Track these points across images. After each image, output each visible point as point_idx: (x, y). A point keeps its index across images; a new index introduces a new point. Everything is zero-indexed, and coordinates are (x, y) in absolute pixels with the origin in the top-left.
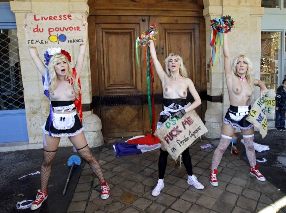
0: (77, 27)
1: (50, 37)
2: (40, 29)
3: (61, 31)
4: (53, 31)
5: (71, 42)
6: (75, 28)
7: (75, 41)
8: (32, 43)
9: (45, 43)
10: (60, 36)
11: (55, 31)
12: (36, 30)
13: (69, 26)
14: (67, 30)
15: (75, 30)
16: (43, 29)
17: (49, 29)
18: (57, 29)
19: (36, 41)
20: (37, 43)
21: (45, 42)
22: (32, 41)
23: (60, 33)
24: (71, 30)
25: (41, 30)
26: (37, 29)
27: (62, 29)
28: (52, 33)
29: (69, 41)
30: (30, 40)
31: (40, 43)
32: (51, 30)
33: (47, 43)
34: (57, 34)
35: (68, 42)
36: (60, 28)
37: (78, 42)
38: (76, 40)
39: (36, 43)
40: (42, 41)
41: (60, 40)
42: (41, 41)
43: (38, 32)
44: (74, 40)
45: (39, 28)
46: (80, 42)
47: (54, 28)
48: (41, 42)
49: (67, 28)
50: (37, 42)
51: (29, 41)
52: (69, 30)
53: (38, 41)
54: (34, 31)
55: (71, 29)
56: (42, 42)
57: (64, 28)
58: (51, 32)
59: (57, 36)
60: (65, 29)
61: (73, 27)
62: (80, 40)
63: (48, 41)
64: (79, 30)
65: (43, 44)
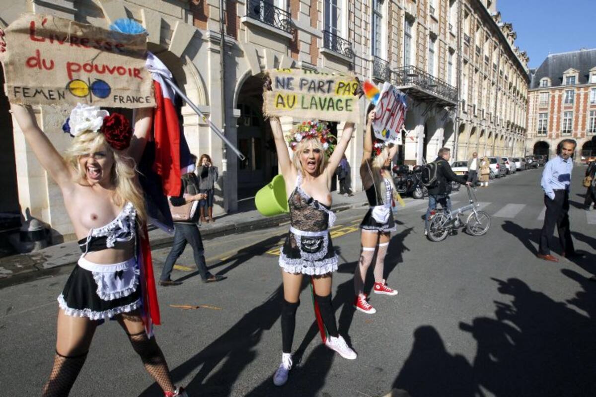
0: (135, 70)
1: (70, 83)
2: (44, 61)
3: (98, 71)
4: (78, 70)
6: (130, 70)
7: (130, 100)
8: (25, 96)
9: (60, 99)
10: (94, 83)
11: (82, 71)
12: (34, 62)
13: (117, 66)
14: (111, 72)
15: (130, 74)
16: (52, 63)
17: (69, 65)
18: (88, 68)
19: (35, 92)
20: (38, 95)
21: (59, 94)
22: (26, 91)
23: (94, 76)
24: (121, 74)
25: (48, 65)
26: (37, 59)
27: (100, 69)
28: (75, 75)
29: (118, 98)
30: (19, 88)
31: (47, 98)
32: (74, 67)
33: (64, 98)
34: (89, 79)
35: (115, 99)
36: (96, 66)
37: (137, 102)
38: (133, 98)
39: (34, 96)
40: (51, 91)
41: (95, 94)
42: (49, 91)
43: (40, 68)
44: (128, 97)
45: (42, 58)
46: (142, 102)
47: (82, 64)
48: (47, 95)
49: (111, 68)
50: (39, 93)
51: (17, 90)
52: (116, 72)
53: (42, 91)
54: (28, 63)
55: (122, 71)
56: (50, 95)
57: (105, 68)
58: (74, 71)
59: (88, 84)
60: (106, 70)
61: (127, 67)
62: (142, 98)
63: (65, 93)
64: (139, 77)
65: (53, 99)
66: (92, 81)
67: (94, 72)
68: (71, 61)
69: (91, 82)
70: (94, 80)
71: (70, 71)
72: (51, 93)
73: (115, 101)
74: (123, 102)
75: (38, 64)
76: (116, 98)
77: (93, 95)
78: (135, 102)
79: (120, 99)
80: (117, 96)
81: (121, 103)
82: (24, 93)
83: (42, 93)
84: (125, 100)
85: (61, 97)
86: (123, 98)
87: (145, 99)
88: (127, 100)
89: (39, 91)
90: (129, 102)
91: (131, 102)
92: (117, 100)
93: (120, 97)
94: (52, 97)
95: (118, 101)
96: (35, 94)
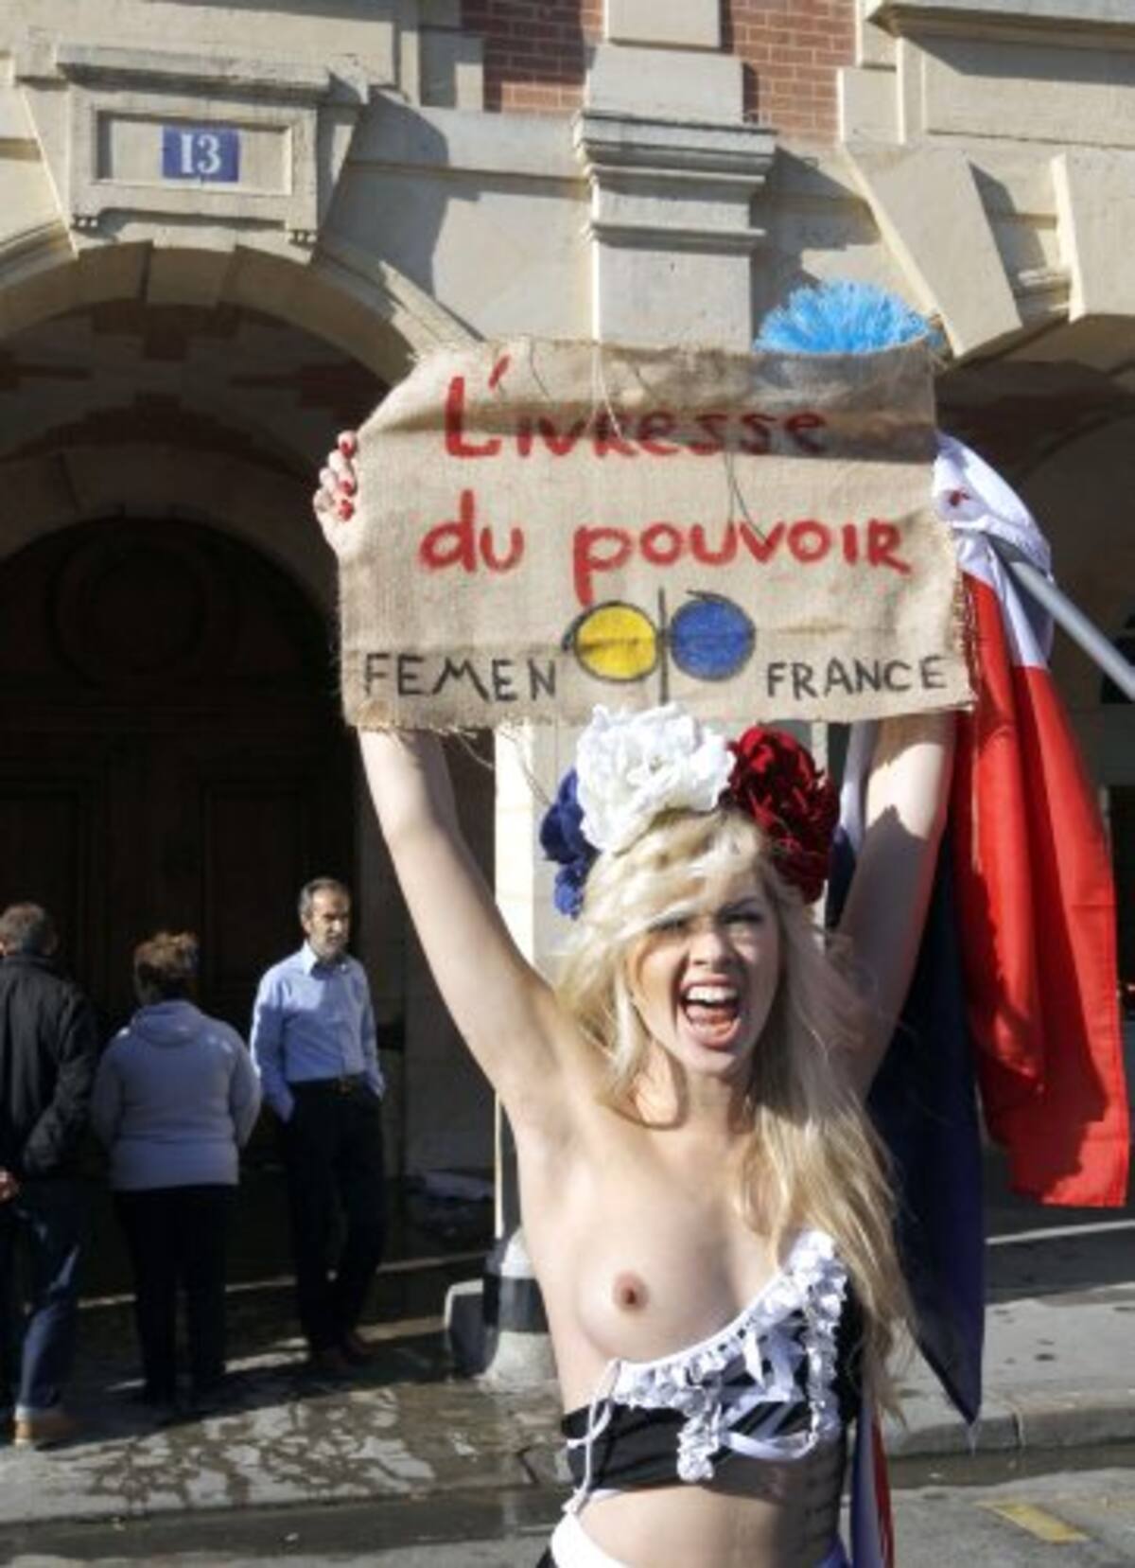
0: (875, 528)
1: (582, 620)
2: (487, 535)
3: (703, 554)
4: (621, 559)
5: (801, 684)
6: (850, 533)
7: (845, 679)
8: (402, 691)
9: (534, 696)
10: (684, 613)
11: (637, 562)
12: (448, 544)
13: (791, 517)
14: (763, 550)
15: (851, 553)
16: (517, 539)
17: (584, 539)
18: (662, 544)
19: (440, 669)
20: (451, 682)
21: (535, 674)
22: (409, 668)
23: (689, 578)
24: (804, 556)
25: (501, 549)
26: (462, 529)
27: (714, 543)
28: (602, 584)
29: (786, 673)
30: (382, 656)
31: (483, 693)
32: (603, 549)
33: (551, 689)
34: (662, 597)
35: (773, 679)
36: (697, 533)
37: (876, 686)
38: (860, 670)
39: (437, 689)
40: (505, 663)
41: (683, 665)
42: (496, 664)
43: (470, 566)
44: (835, 664)
45: (478, 527)
46: (904, 688)
47: (635, 531)
48: (488, 683)
49: (762, 535)
50: (457, 674)
51: (377, 665)
52: (783, 549)
53: (467, 665)
54: (429, 556)
55: (810, 541)
56: (499, 682)
57: (736, 535)
58: (603, 565)
59: (655, 617)
60: (742, 548)
61: (834, 524)
62: (906, 667)
63: (558, 668)
64: (893, 563)
65: (508, 698)
66: (676, 602)
67: (687, 561)
68: (596, 522)
69: (671, 610)
70: (685, 599)
71: (584, 566)
72: (503, 672)
73: (771, 692)
74: (812, 693)
75: (464, 555)
76: (778, 672)
77: (674, 672)
78: (867, 685)
79: (795, 674)
80: (781, 665)
81: (797, 696)
82: (402, 677)
83: (466, 676)
84: (818, 683)
85: (542, 690)
86: (810, 671)
87: (916, 667)
88: (831, 681)
89: (458, 664)
90: (838, 689)
91: (849, 689)
92: (779, 687)
93: (796, 666)
94: (504, 690)
95: (785, 688)
96: (443, 679)
